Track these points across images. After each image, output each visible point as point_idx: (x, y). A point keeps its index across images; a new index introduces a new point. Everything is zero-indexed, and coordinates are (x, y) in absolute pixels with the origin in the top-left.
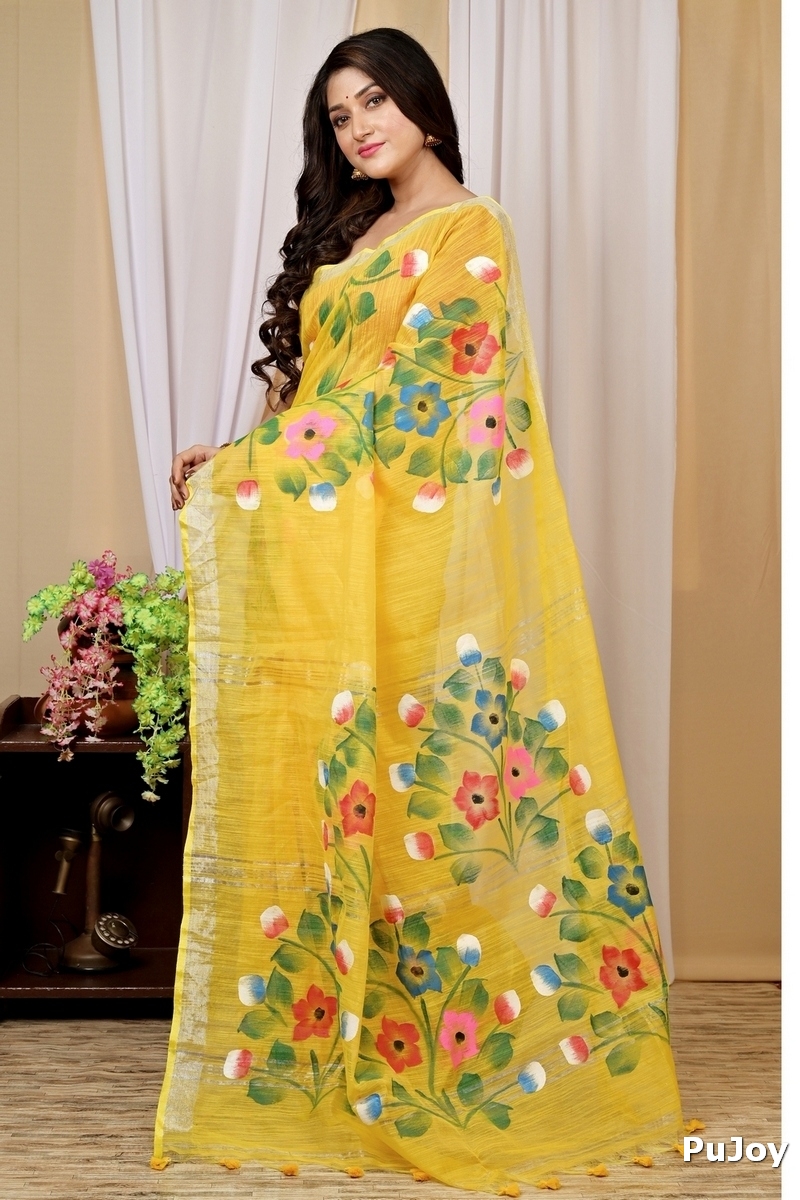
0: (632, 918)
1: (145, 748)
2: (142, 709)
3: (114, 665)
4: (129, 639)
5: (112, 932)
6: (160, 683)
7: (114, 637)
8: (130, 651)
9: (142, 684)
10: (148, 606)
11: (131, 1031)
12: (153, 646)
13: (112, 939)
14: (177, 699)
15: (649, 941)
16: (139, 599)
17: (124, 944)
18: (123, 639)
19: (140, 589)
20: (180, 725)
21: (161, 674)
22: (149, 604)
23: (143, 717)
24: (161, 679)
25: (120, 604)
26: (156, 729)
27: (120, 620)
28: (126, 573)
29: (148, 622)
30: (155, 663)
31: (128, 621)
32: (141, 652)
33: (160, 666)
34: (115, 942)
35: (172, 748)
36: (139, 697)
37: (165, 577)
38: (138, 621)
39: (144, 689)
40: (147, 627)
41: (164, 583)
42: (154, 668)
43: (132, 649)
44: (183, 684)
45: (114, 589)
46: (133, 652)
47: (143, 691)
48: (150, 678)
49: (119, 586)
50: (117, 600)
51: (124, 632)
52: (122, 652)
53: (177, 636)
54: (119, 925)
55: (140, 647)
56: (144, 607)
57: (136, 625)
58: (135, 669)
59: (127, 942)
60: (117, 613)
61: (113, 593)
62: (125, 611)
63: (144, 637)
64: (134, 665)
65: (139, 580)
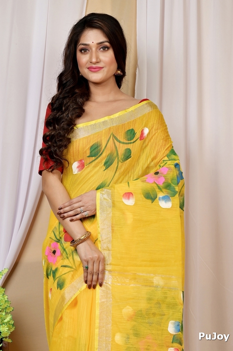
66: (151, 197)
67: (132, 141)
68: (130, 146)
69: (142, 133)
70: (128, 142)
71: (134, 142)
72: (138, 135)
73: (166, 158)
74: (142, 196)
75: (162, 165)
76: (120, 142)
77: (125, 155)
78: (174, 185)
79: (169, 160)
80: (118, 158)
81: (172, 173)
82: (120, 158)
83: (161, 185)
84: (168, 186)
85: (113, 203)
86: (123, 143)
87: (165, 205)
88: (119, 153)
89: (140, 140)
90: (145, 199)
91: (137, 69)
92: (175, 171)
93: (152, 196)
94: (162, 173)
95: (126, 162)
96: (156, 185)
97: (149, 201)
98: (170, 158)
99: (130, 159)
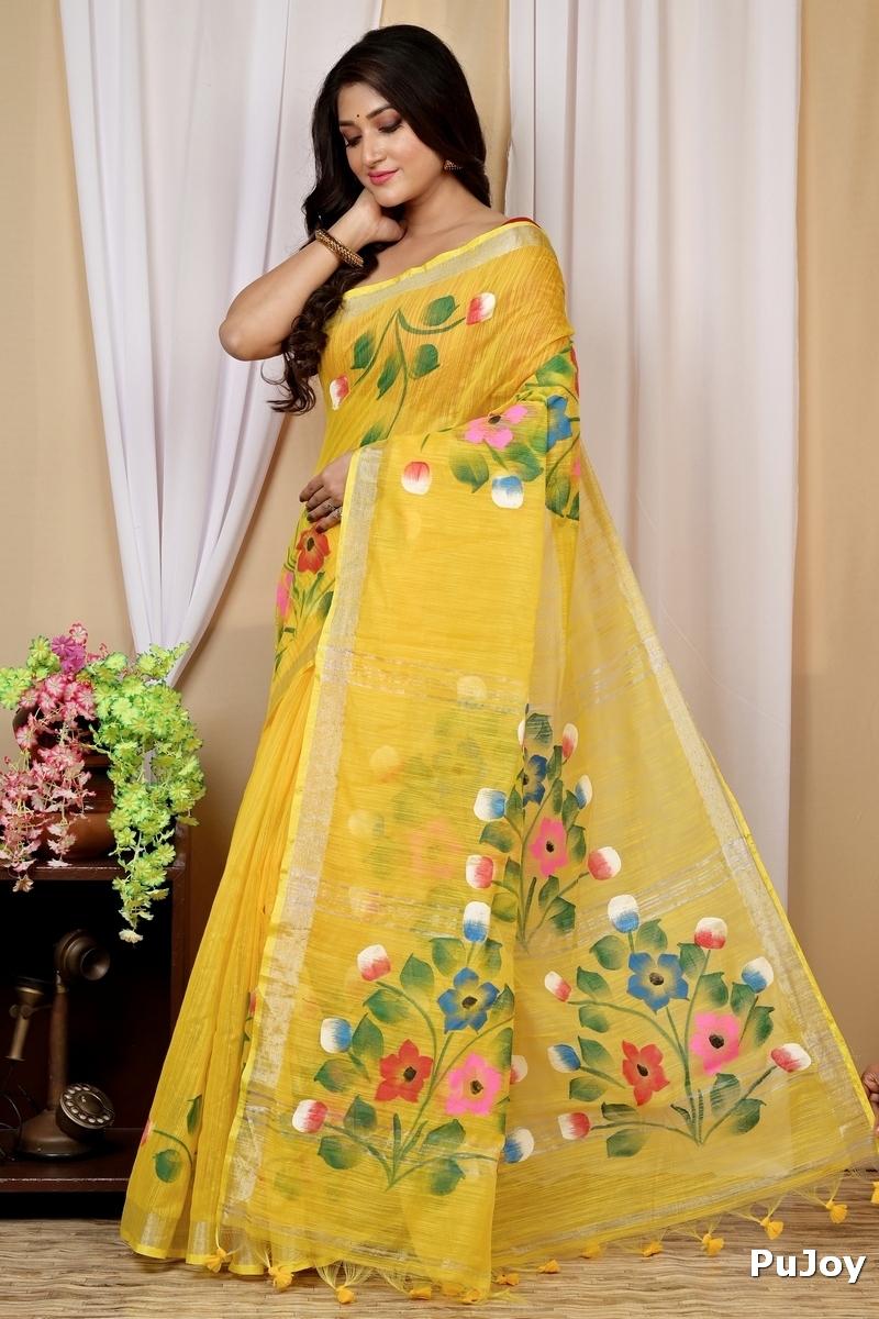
0: (655, 1011)
1: (124, 874)
2: (121, 826)
3: (85, 770)
4: (102, 737)
5: (82, 1107)
6: (142, 792)
7: (84, 734)
8: (104, 752)
9: (119, 794)
10: (127, 695)
11: (106, 1234)
12: (133, 745)
13: (82, 1117)
14: (165, 812)
15: (672, 1036)
16: (116, 686)
17: (97, 1124)
18: (96, 735)
19: (117, 673)
20: (167, 845)
21: (144, 780)
22: (129, 692)
23: (121, 835)
24: (144, 788)
25: (92, 692)
26: (138, 850)
27: (92, 712)
28: (100, 653)
29: (128, 715)
30: (137, 767)
31: (102, 713)
32: (118, 753)
33: (143, 770)
34: (86, 1121)
35: (158, 874)
36: (117, 809)
37: (149, 658)
38: (114, 714)
39: (121, 800)
40: (126, 721)
41: (147, 664)
42: (134, 774)
43: (108, 749)
44: (171, 793)
45: (84, 673)
46: (109, 753)
47: (121, 802)
48: (129, 785)
49: (90, 669)
50: (89, 687)
51: (96, 728)
52: (94, 753)
53: (165, 733)
54: (91, 1100)
55: (118, 746)
56: (122, 695)
57: (111, 718)
58: (111, 775)
59: (100, 1121)
60: (88, 703)
61: (82, 677)
62: (97, 700)
63: (123, 733)
64: (109, 769)
65: (117, 662)
66: (473, 477)
67: (441, 327)
68: (434, 340)
69: (475, 306)
70: (428, 328)
71: (445, 330)
72: (462, 311)
73: (532, 379)
74: (451, 473)
75: (522, 395)
76: (409, 329)
77: (420, 360)
78: (535, 452)
79: (540, 385)
80: (405, 369)
81: (535, 422)
82: (409, 369)
83: (502, 451)
84: (519, 454)
85: (380, 486)
86: (417, 332)
87: (505, 499)
88: (405, 355)
89: (469, 324)
90: (455, 482)
91: (511, 148)
92: (546, 416)
93: (475, 474)
94: (509, 421)
95: (426, 377)
96: (487, 449)
97: (468, 487)
98: (543, 378)
99: (435, 371)
